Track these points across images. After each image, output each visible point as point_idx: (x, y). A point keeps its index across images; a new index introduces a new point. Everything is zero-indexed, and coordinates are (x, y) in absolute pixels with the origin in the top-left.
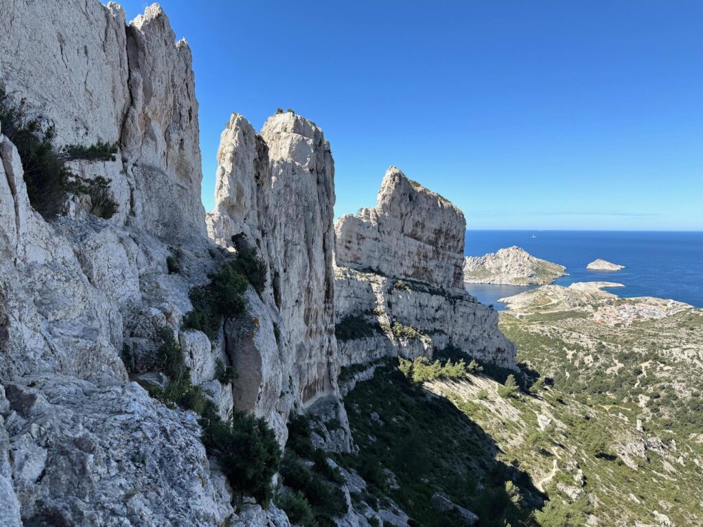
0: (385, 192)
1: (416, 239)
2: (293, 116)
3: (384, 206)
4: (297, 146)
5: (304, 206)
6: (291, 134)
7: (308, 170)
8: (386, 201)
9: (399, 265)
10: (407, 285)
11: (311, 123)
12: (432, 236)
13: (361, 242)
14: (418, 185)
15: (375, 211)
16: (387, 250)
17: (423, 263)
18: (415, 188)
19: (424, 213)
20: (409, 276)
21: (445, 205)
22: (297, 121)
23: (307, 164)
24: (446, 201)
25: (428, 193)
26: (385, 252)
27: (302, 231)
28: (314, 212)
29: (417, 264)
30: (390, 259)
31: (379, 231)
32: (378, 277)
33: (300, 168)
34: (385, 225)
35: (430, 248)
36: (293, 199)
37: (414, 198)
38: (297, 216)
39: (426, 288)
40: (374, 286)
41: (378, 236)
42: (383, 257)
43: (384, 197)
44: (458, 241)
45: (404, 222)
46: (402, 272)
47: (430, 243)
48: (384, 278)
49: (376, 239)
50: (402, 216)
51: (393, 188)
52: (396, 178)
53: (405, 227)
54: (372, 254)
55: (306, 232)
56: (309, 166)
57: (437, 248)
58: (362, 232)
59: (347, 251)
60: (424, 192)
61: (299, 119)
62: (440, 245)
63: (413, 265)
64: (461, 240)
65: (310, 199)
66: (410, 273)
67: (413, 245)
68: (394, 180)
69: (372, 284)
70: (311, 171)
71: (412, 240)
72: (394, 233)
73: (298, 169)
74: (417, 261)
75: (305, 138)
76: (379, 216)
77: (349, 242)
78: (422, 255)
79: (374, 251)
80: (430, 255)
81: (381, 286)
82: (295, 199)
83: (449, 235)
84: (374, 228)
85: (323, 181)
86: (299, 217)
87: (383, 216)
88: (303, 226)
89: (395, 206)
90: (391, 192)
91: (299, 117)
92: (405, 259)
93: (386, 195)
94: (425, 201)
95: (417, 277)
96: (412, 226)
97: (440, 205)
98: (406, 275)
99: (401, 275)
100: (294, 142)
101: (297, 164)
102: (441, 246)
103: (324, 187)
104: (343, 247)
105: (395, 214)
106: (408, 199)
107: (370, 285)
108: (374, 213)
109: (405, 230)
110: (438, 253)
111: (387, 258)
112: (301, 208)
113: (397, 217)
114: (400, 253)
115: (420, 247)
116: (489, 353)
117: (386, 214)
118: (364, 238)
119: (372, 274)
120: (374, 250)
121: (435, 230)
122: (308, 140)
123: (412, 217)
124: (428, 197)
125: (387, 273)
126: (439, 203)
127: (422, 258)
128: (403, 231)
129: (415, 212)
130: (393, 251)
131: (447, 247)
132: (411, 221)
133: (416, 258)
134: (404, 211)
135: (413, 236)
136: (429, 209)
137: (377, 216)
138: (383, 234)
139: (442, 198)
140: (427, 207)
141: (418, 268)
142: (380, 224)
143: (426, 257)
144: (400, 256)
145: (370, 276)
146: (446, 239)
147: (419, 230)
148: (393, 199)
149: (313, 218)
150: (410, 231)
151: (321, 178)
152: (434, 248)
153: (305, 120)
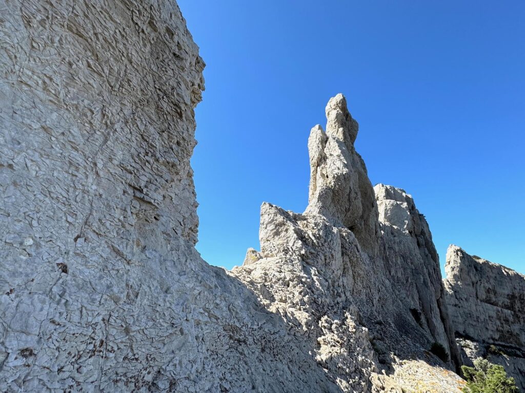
0: (452, 264)
1: (492, 304)
2: (383, 186)
3: (455, 276)
4: (392, 210)
5: (412, 269)
6: (384, 201)
7: (407, 232)
8: (456, 272)
9: (484, 329)
10: (500, 350)
11: (400, 190)
12: (507, 301)
14: (479, 258)
15: (448, 281)
16: (470, 315)
17: (506, 328)
18: (477, 260)
19: (492, 281)
20: (496, 340)
21: (510, 272)
22: (387, 190)
23: (405, 226)
24: (509, 269)
25: (490, 264)
26: (468, 317)
27: (416, 297)
28: (424, 275)
29: (500, 328)
30: (474, 323)
31: (456, 298)
32: (468, 342)
33: (398, 230)
34: (460, 292)
35: (508, 312)
36: (399, 262)
37: (479, 269)
38: (407, 281)
39: (518, 352)
40: (467, 351)
41: (457, 302)
42: (467, 322)
43: (453, 269)
45: (476, 289)
46: (489, 336)
47: (508, 308)
48: (475, 344)
49: (456, 305)
50: (473, 284)
51: (459, 261)
52: (459, 253)
53: (478, 293)
55: (420, 299)
56: (407, 228)
57: (514, 312)
60: (486, 263)
61: (388, 188)
62: (517, 309)
63: (497, 329)
65: (416, 262)
66: (497, 337)
67: (492, 310)
68: (457, 254)
69: (464, 349)
70: (410, 232)
71: (489, 305)
72: (471, 299)
73: (397, 233)
74: (500, 325)
75: (398, 202)
76: (453, 285)
78: (502, 319)
79: (457, 317)
80: (511, 319)
81: (474, 351)
82: (401, 262)
84: (451, 296)
85: (424, 244)
86: (410, 281)
87: (456, 285)
88: (415, 291)
89: (465, 275)
90: (459, 265)
91: (388, 187)
92: (488, 324)
93: (455, 267)
94: (490, 271)
95: (504, 341)
96: (484, 293)
97: (505, 273)
98: (494, 339)
99: (489, 339)
100: (388, 208)
101: (395, 227)
102: (519, 311)
103: (426, 249)
105: (467, 283)
106: (474, 270)
107: (462, 350)
108: (448, 283)
109: (479, 297)
110: (518, 317)
111: (471, 322)
112: (409, 271)
113: (469, 285)
114: (482, 318)
115: (498, 311)
117: (459, 282)
119: (461, 339)
120: (456, 315)
121: (508, 295)
122: (402, 204)
123: (482, 285)
124: (492, 267)
125: (476, 338)
126: (503, 271)
127: (503, 322)
128: (477, 298)
129: (484, 280)
130: (475, 316)
132: (483, 289)
133: (498, 323)
134: (474, 279)
135: (488, 301)
136: (495, 277)
137: (451, 285)
138: (461, 301)
139: (505, 267)
140: (494, 275)
141: (502, 332)
142: (455, 292)
143: (507, 321)
144: (483, 320)
145: (461, 341)
147: (492, 296)
148: (461, 270)
149: (424, 281)
150: (484, 297)
151: (421, 240)
152: (513, 312)
153: (394, 189)
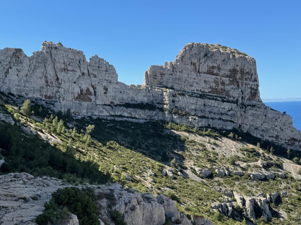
3: (177, 60)
8: (178, 58)
9: (189, 86)
10: (187, 94)
12: (228, 73)
13: (163, 76)
17: (221, 87)
29: (214, 87)
31: (173, 71)
32: (168, 89)
34: (177, 68)
35: (227, 79)
37: (209, 55)
39: (219, 99)
40: (165, 93)
44: (252, 75)
47: (228, 77)
48: (171, 90)
49: (171, 74)
54: (168, 81)
57: (235, 79)
58: (162, 72)
59: (154, 79)
63: (210, 88)
64: (254, 74)
66: (207, 91)
67: (209, 78)
69: (164, 92)
71: (209, 75)
74: (215, 85)
76: (174, 64)
77: (156, 76)
78: (219, 82)
80: (227, 83)
81: (168, 93)
83: (243, 72)
87: (176, 64)
89: (185, 60)
94: (220, 56)
96: (207, 68)
97: (231, 57)
102: (239, 78)
104: (152, 78)
105: (186, 63)
109: (201, 71)
110: (237, 82)
115: (217, 79)
116: (281, 139)
117: (178, 63)
118: (164, 74)
121: (230, 70)
124: (222, 54)
127: (219, 84)
128: (198, 71)
129: (209, 62)
130: (184, 80)
131: (244, 78)
132: (206, 66)
133: (213, 84)
135: (210, 73)
137: (172, 64)
138: (175, 72)
141: (216, 89)
142: (174, 68)
143: (223, 83)
145: (164, 89)
146: (242, 74)
147: (215, 70)
150: (206, 71)
152: (231, 79)
